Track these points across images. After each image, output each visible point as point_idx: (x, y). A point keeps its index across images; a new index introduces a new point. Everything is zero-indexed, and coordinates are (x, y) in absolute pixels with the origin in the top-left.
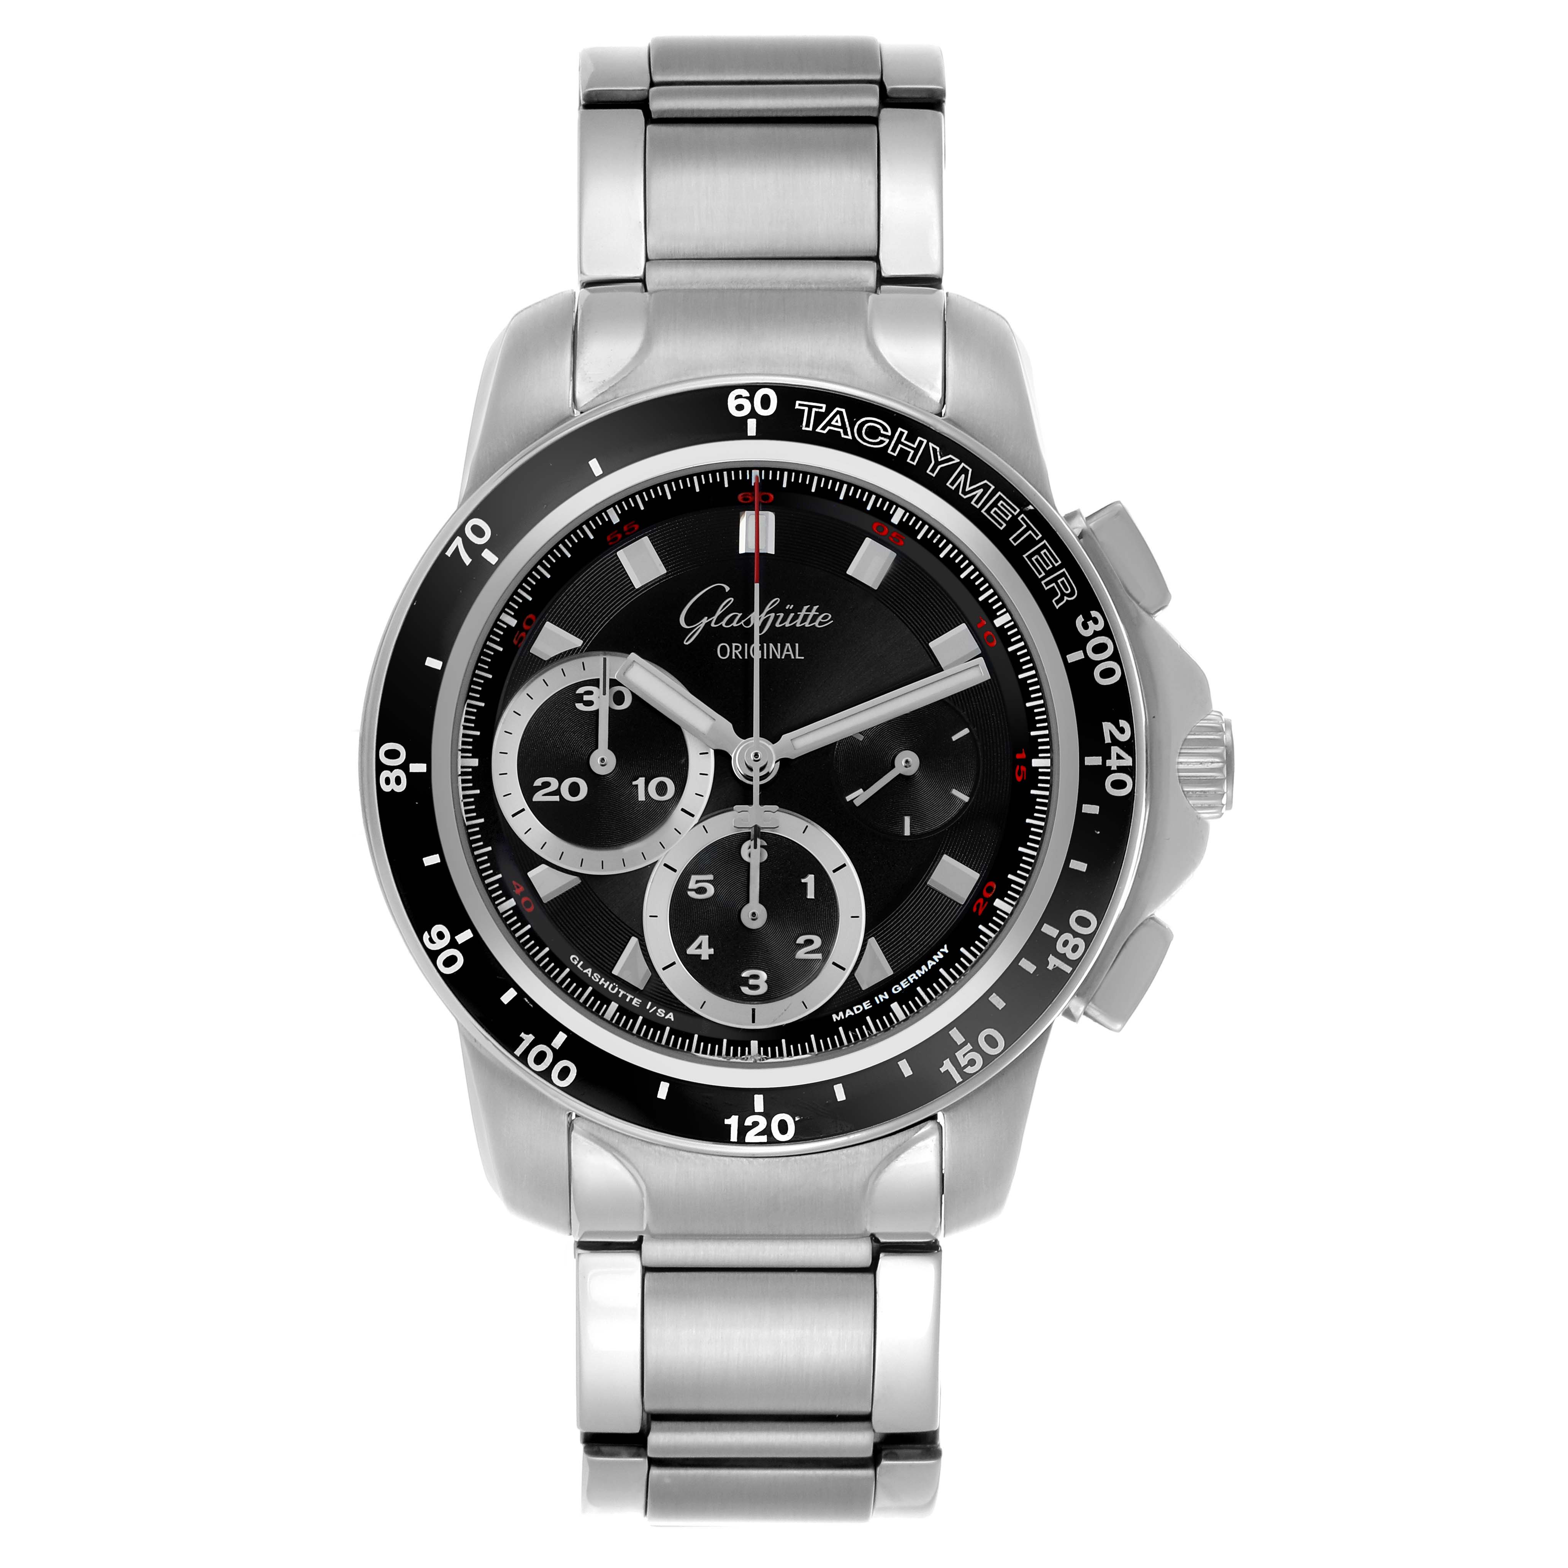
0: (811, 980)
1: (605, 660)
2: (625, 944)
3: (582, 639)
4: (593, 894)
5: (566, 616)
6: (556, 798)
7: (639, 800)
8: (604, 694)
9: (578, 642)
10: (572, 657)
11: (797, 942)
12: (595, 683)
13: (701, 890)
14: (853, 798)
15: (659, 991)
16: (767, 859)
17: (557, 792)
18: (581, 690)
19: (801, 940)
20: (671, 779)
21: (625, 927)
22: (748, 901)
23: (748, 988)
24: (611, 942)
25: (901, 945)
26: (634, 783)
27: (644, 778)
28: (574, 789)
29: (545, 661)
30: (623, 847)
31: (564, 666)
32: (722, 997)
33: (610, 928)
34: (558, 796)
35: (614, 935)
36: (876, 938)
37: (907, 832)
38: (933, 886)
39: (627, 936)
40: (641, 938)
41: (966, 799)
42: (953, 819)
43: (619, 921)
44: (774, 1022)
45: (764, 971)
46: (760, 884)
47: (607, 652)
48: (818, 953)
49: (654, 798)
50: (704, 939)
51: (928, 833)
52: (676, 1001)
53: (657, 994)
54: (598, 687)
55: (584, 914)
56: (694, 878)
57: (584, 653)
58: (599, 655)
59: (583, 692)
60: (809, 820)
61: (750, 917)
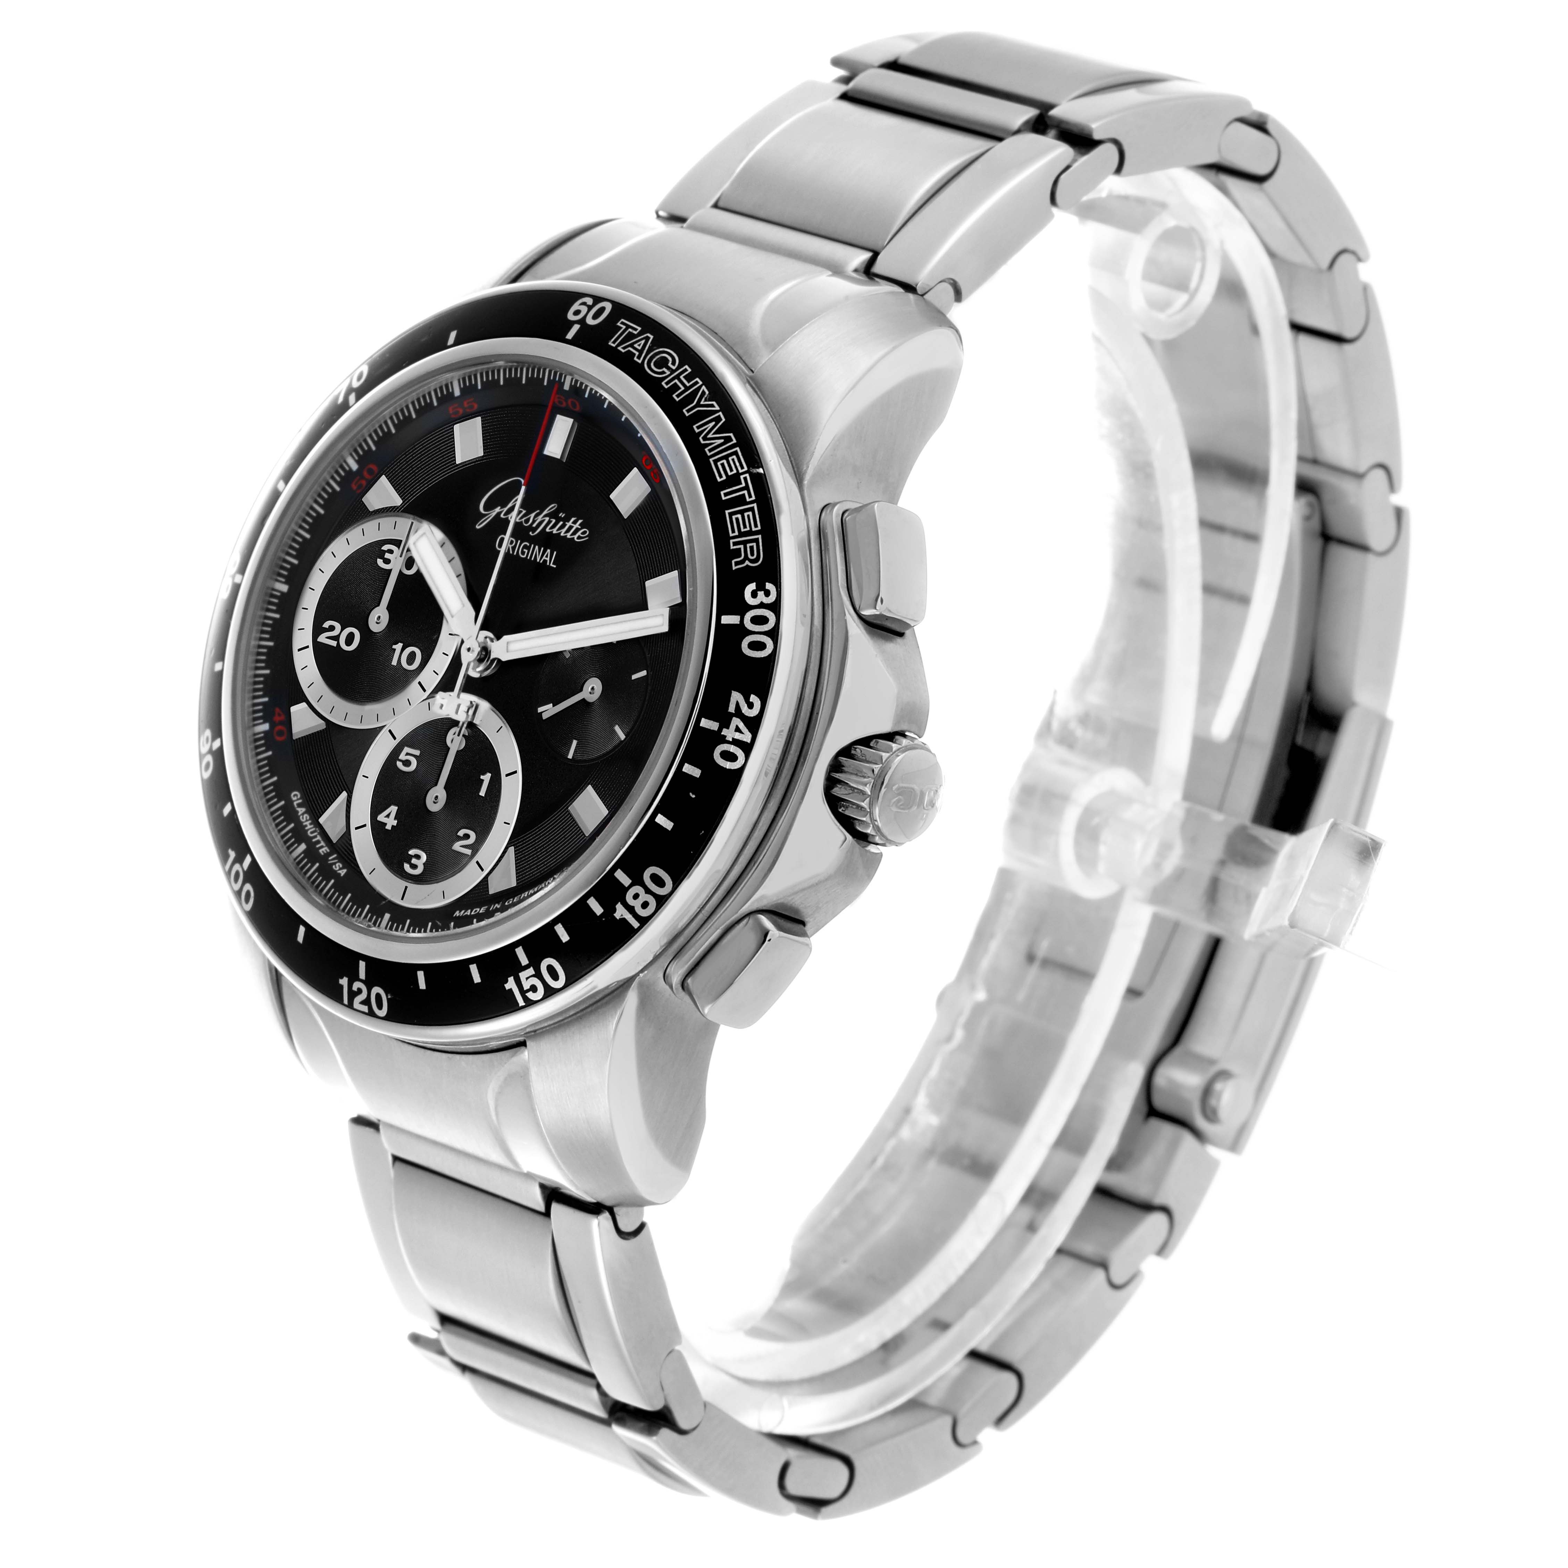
0: (456, 872)
1: (412, 523)
2: (337, 796)
3: (402, 499)
4: (330, 742)
5: (399, 473)
6: (334, 643)
7: (392, 664)
8: (401, 556)
9: (398, 501)
10: (390, 514)
11: (458, 834)
12: (397, 543)
13: (407, 763)
14: (543, 711)
15: (346, 848)
16: (463, 749)
17: (336, 638)
18: (386, 547)
19: (461, 833)
20: (421, 651)
21: (343, 780)
22: (436, 784)
23: (409, 866)
24: (327, 791)
25: (530, 860)
26: (394, 647)
27: (402, 644)
28: (350, 639)
29: (370, 511)
30: (366, 705)
31: (381, 520)
32: (388, 869)
33: (332, 777)
34: (336, 642)
35: (331, 785)
36: (515, 848)
37: (570, 756)
38: (572, 812)
39: (340, 789)
40: (350, 794)
41: (622, 737)
42: (608, 753)
43: (339, 773)
44: (417, 903)
45: (426, 853)
46: (450, 770)
47: (416, 517)
48: (470, 849)
49: (403, 665)
50: (393, 809)
51: (585, 761)
52: (354, 861)
53: (343, 850)
54: (399, 548)
55: (318, 759)
56: (407, 750)
57: (400, 514)
58: (409, 518)
59: (386, 550)
60: (505, 722)
61: (433, 799)
